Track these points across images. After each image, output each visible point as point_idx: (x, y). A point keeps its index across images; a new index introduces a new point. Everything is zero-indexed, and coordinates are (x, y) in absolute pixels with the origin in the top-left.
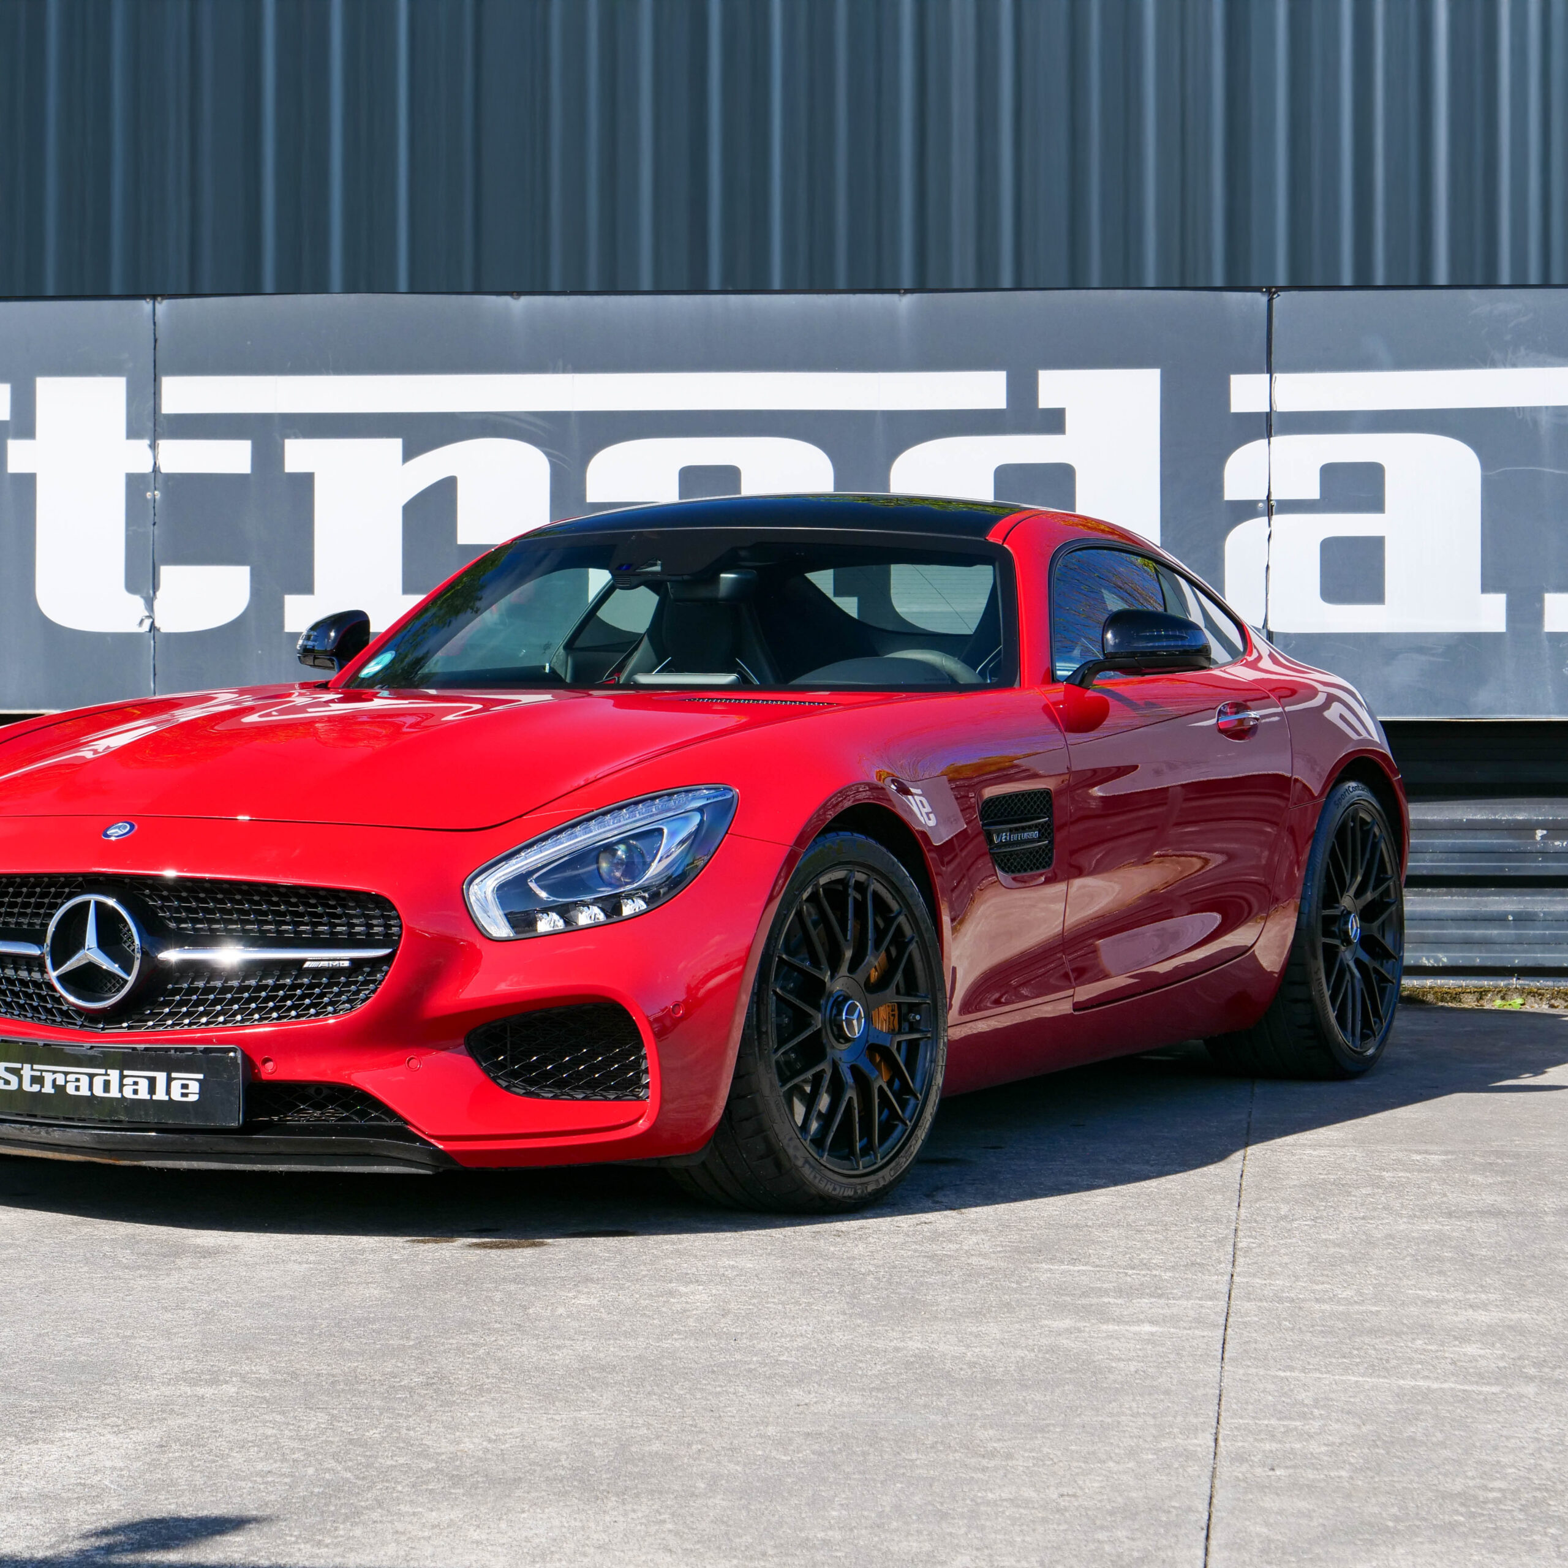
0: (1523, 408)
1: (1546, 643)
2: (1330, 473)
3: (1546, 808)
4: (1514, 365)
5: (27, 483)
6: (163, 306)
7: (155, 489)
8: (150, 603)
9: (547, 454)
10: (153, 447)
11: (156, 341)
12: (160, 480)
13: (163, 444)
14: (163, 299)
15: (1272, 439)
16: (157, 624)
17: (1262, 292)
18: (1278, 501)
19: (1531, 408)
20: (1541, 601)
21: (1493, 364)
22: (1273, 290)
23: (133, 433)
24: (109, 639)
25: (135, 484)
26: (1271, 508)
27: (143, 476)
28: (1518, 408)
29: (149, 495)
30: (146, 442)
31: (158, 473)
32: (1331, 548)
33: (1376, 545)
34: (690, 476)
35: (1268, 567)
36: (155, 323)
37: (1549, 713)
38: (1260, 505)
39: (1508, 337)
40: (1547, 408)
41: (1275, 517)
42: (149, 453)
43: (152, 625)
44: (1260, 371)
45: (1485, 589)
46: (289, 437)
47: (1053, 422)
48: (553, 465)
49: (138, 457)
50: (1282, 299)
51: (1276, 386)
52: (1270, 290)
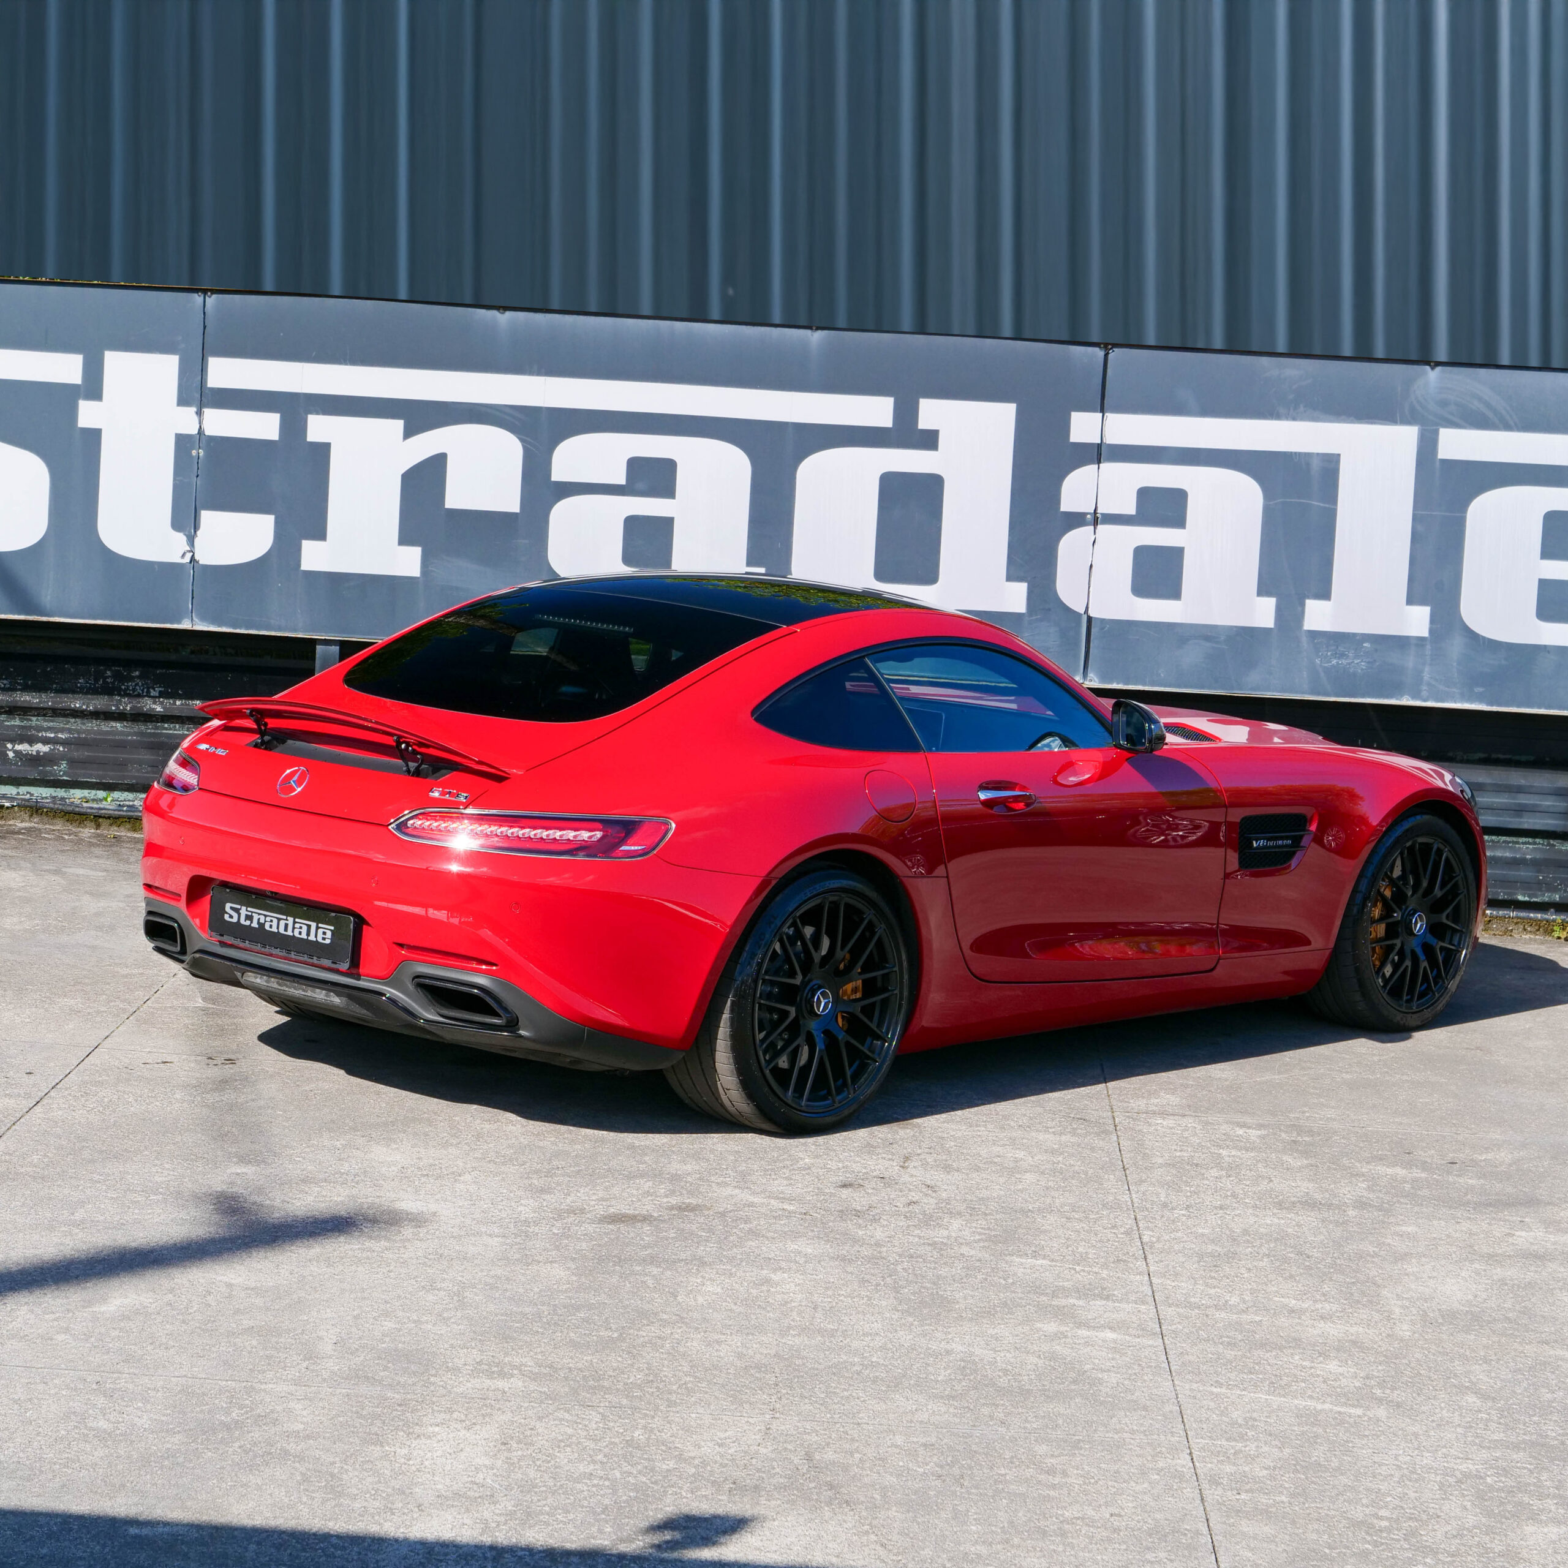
0: (1300, 453)
1: (1304, 640)
2: (1145, 495)
4: (1294, 419)
5: (93, 436)
6: (212, 300)
7: (200, 448)
8: (191, 540)
9: (522, 440)
10: (199, 413)
11: (205, 327)
12: (203, 440)
13: (208, 412)
14: (212, 294)
15: (1101, 465)
16: (197, 557)
17: (1100, 347)
18: (1103, 515)
19: (1305, 453)
20: (1303, 605)
21: (1278, 417)
22: (1110, 347)
23: (182, 401)
24: (156, 567)
25: (183, 442)
26: (1096, 520)
27: (189, 437)
28: (1295, 453)
29: (194, 453)
30: (194, 409)
31: (202, 436)
32: (1143, 555)
33: (1177, 554)
34: (636, 466)
35: (1091, 566)
36: (204, 313)
37: (1303, 693)
38: (1089, 516)
39: (1291, 397)
40: (1318, 454)
41: (1099, 527)
42: (196, 418)
43: (193, 559)
44: (1094, 411)
45: (1260, 593)
46: (311, 413)
47: (929, 440)
48: (525, 449)
49: (186, 421)
50: (1116, 354)
51: (1107, 423)
52: (1107, 346)
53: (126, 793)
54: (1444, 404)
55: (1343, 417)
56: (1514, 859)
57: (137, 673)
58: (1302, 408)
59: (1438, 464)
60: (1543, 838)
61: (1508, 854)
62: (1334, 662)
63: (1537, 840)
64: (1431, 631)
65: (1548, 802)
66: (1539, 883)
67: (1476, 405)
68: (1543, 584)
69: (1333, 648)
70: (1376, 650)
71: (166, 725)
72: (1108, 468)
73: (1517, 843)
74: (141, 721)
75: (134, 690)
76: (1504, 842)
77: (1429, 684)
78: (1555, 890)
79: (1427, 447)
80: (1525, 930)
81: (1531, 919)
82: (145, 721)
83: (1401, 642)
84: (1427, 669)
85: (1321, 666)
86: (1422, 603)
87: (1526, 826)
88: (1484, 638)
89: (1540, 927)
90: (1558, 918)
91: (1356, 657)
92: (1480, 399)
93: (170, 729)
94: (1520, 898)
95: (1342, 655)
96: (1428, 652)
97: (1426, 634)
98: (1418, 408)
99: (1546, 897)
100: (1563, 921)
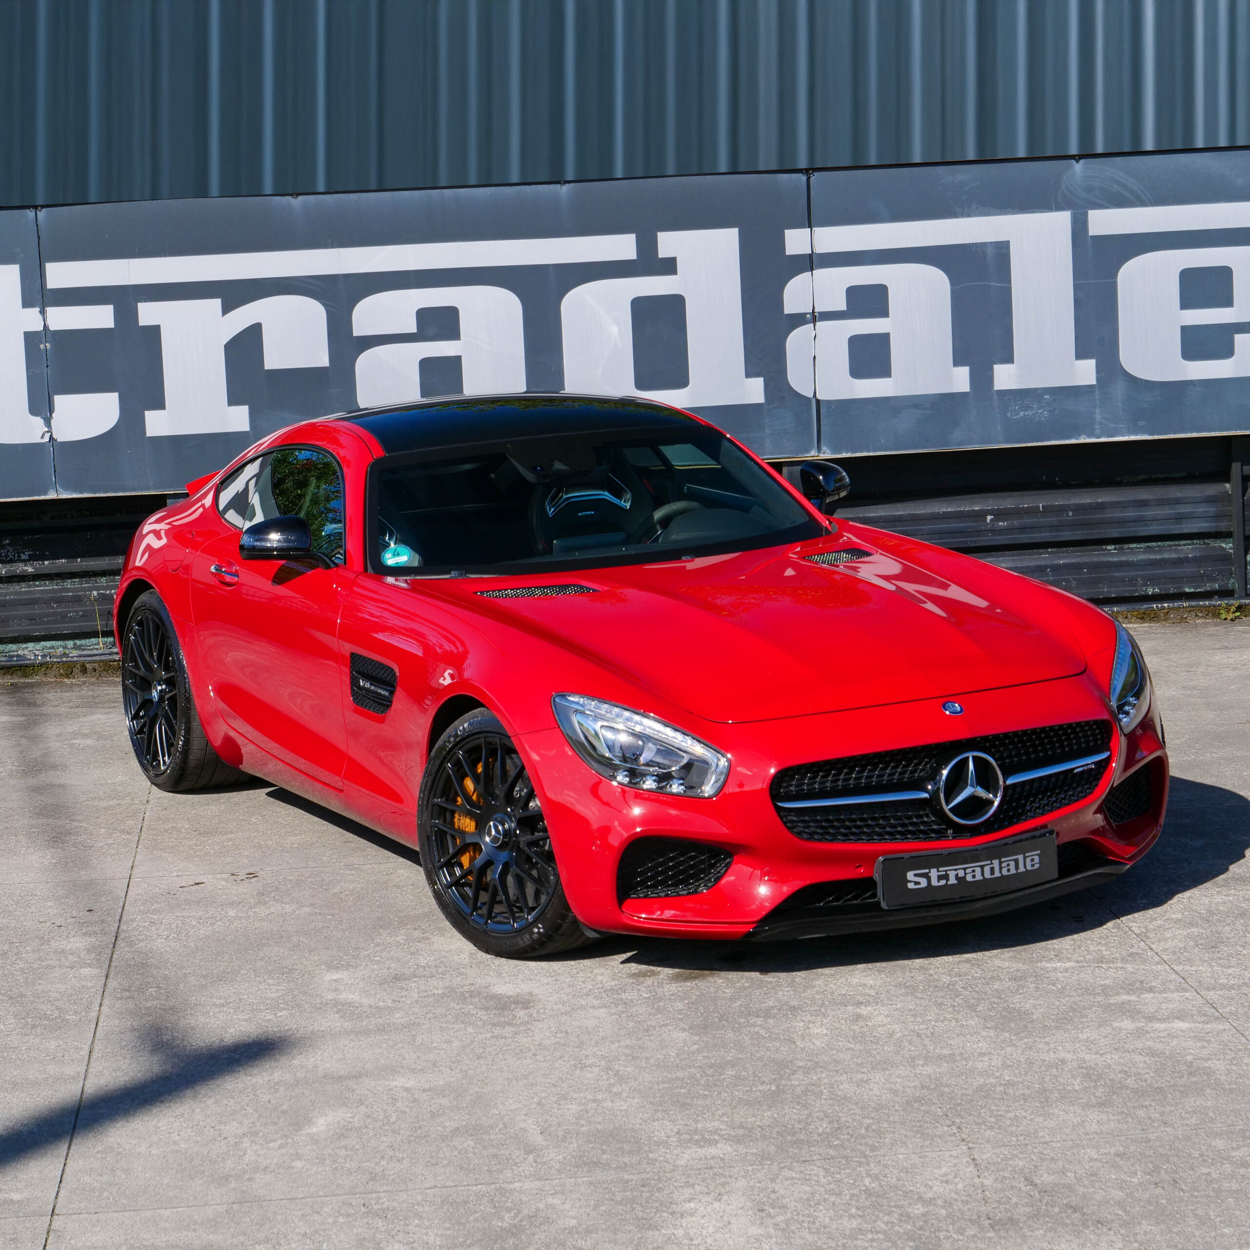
0: (976, 243)
1: (996, 397)
2: (852, 292)
3: (991, 501)
4: (969, 216)
6: (42, 214)
7: (46, 342)
8: (48, 422)
9: (324, 305)
10: (43, 312)
11: (39, 237)
12: (49, 335)
13: (50, 311)
14: (42, 208)
15: (814, 272)
16: (55, 436)
17: (803, 173)
18: (820, 313)
20: (992, 370)
21: (955, 215)
22: (810, 171)
23: (27, 303)
24: (21, 448)
25: (30, 338)
26: (815, 318)
27: (36, 333)
28: (973, 244)
29: (42, 346)
30: (38, 309)
31: (47, 332)
32: (855, 342)
33: (884, 339)
35: (814, 358)
36: (37, 226)
37: (999, 443)
38: (808, 316)
39: (964, 197)
40: (991, 243)
41: (818, 324)
42: (40, 317)
43: (51, 437)
44: (803, 226)
45: (956, 364)
46: (140, 302)
47: (669, 267)
48: (328, 312)
49: (32, 320)
50: (816, 177)
51: (815, 236)
52: (808, 172)
53: (10, 645)
54: (1089, 189)
55: (1009, 210)
56: (1179, 558)
57: (7, 541)
58: (974, 206)
59: (1089, 240)
60: (1199, 539)
61: (1173, 556)
62: (1022, 414)
63: (1195, 541)
64: (1098, 379)
65: (1201, 509)
66: (1202, 576)
67: (1116, 188)
68: (1184, 329)
69: (1020, 402)
70: (1055, 400)
71: (37, 583)
72: (820, 273)
73: (1179, 545)
74: (15, 582)
75: (7, 556)
76: (1169, 546)
77: (1101, 423)
78: (1215, 580)
79: (1079, 227)
80: (1197, 616)
81: (1201, 606)
82: (19, 582)
83: (1074, 392)
84: (1098, 411)
85: (1011, 418)
86: (1089, 357)
87: (1186, 531)
88: (1141, 380)
89: (1209, 612)
91: (1039, 408)
92: (1118, 183)
93: (42, 586)
94: (1187, 590)
95: (1028, 408)
96: (1097, 397)
97: (1094, 382)
98: (1069, 195)
99: (1208, 587)
100: (1227, 604)
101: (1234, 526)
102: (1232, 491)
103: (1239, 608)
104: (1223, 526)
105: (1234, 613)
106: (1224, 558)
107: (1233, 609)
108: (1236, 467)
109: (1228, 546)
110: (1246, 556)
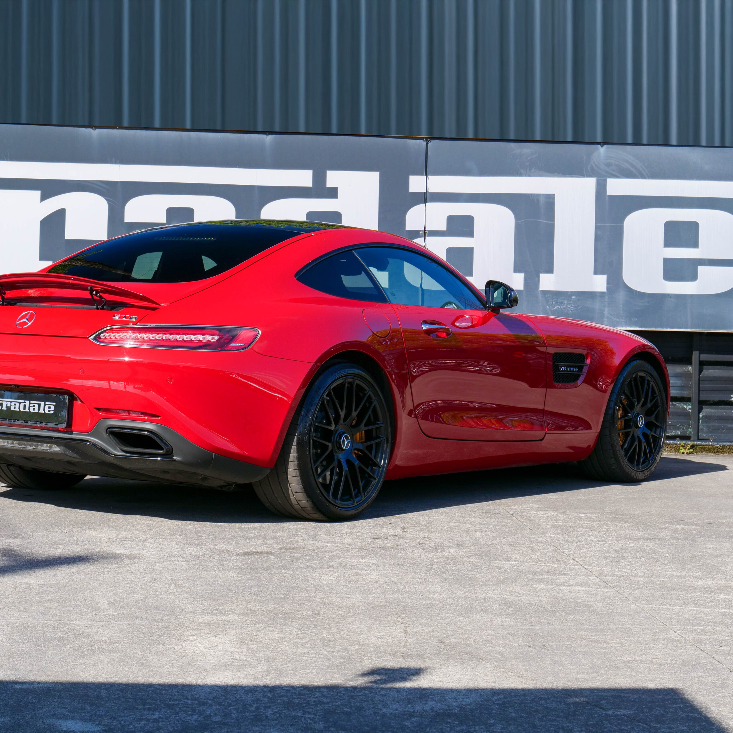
0: (533, 194)
1: (540, 296)
2: (451, 219)
4: (529, 176)
9: (107, 200)
15: (427, 204)
17: (423, 140)
18: (429, 231)
20: (538, 277)
21: (521, 175)
22: (429, 139)
26: (426, 234)
28: (531, 194)
32: (451, 252)
33: (469, 251)
34: (171, 212)
38: (421, 232)
39: (527, 164)
40: (543, 194)
41: (427, 238)
44: (421, 174)
45: (516, 271)
47: (333, 193)
48: (109, 205)
50: (432, 144)
51: (429, 181)
52: (427, 140)
54: (608, 165)
55: (556, 174)
58: (533, 170)
59: (607, 198)
62: (557, 307)
64: (608, 289)
66: (670, 425)
67: (626, 165)
68: (666, 260)
69: (556, 299)
70: (579, 300)
72: (430, 205)
77: (608, 318)
78: (678, 429)
79: (601, 188)
83: (591, 295)
84: (606, 309)
85: (549, 309)
86: (602, 273)
88: (636, 291)
89: (672, 448)
90: (682, 442)
91: (568, 304)
92: (628, 162)
95: (561, 304)
96: (606, 300)
97: (605, 290)
98: (595, 167)
99: (673, 433)
100: (685, 444)
101: (693, 395)
102: (692, 371)
103: (693, 447)
104: (685, 393)
105: (689, 449)
106: (685, 414)
107: (689, 447)
108: (695, 355)
109: (688, 407)
110: (699, 414)
